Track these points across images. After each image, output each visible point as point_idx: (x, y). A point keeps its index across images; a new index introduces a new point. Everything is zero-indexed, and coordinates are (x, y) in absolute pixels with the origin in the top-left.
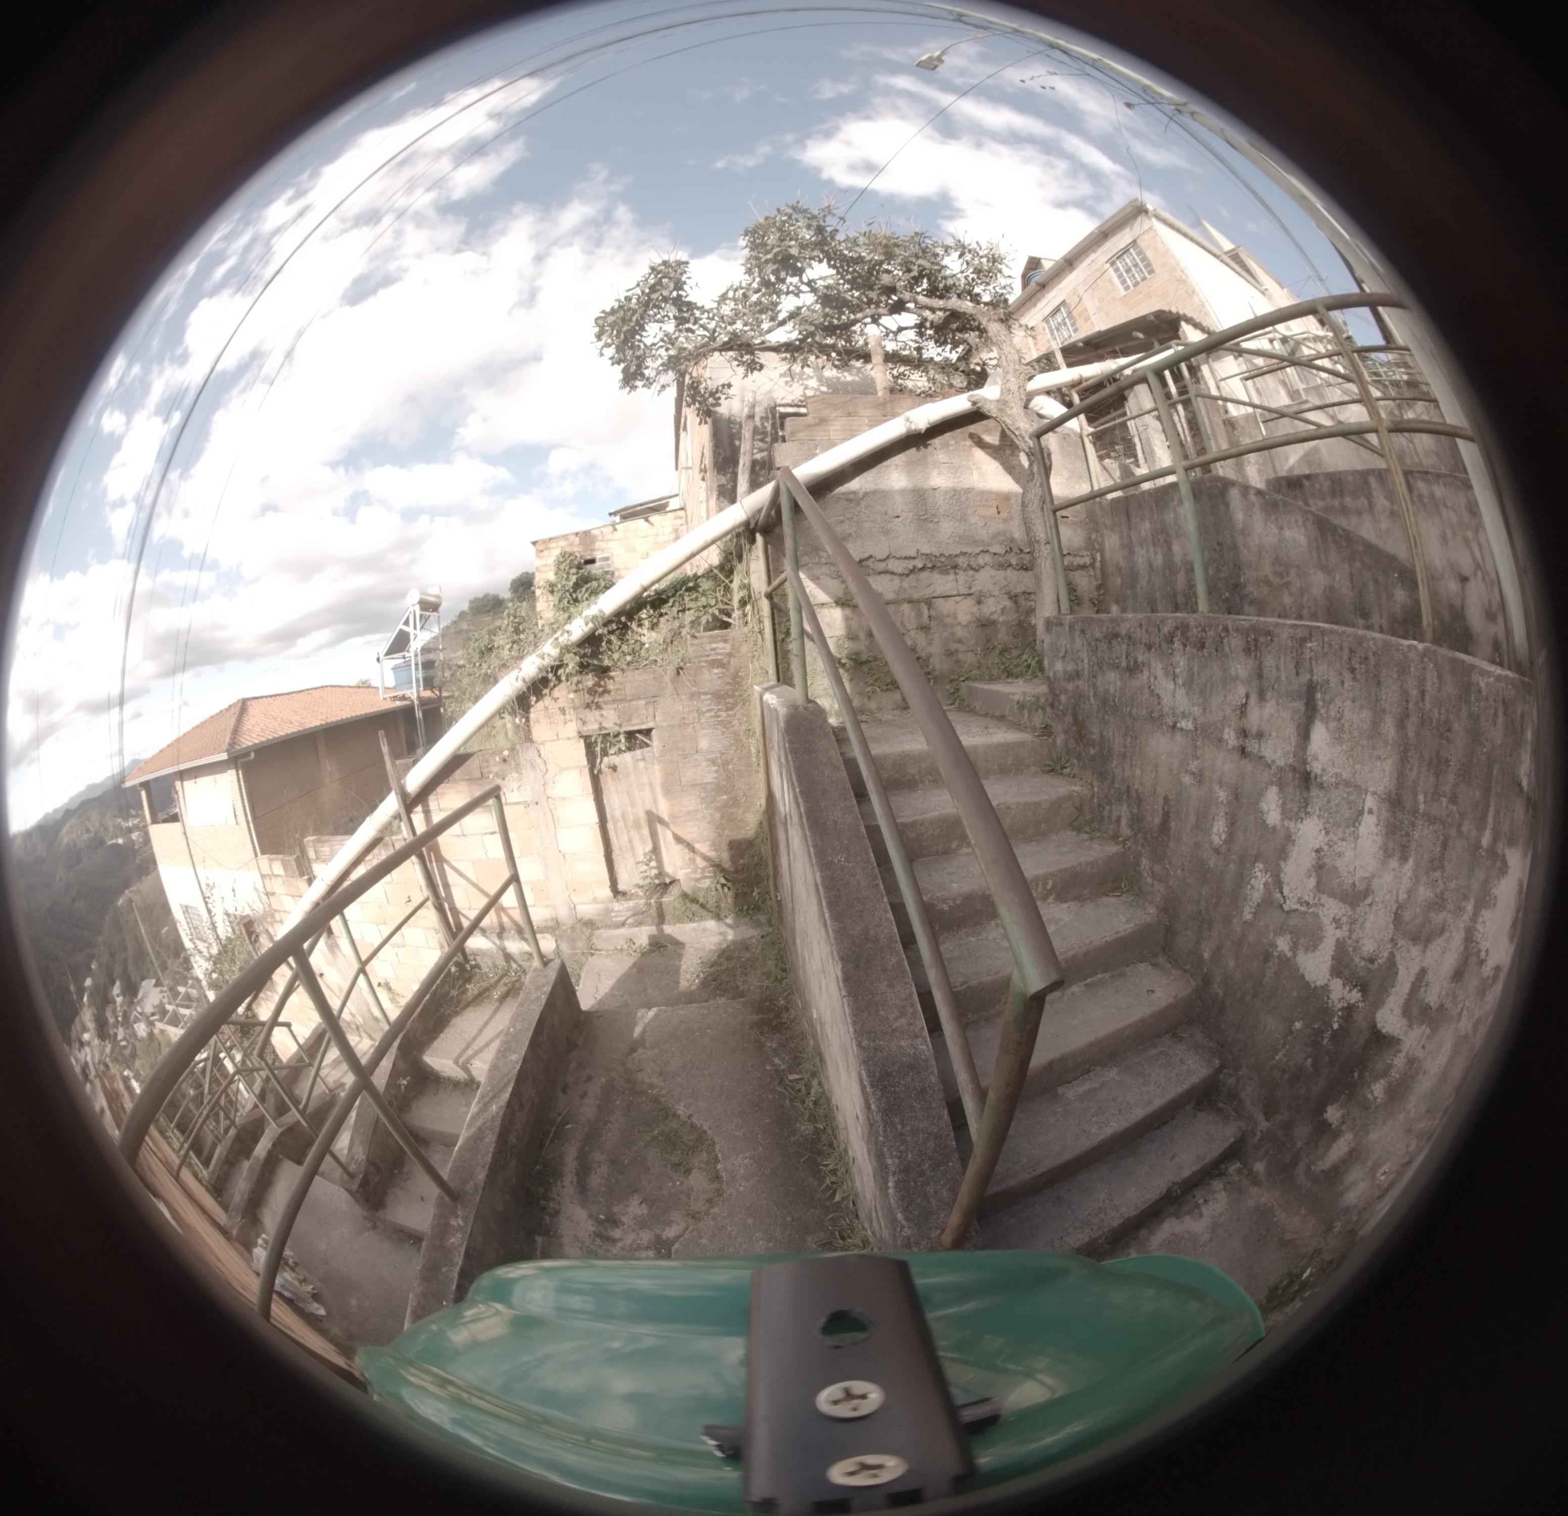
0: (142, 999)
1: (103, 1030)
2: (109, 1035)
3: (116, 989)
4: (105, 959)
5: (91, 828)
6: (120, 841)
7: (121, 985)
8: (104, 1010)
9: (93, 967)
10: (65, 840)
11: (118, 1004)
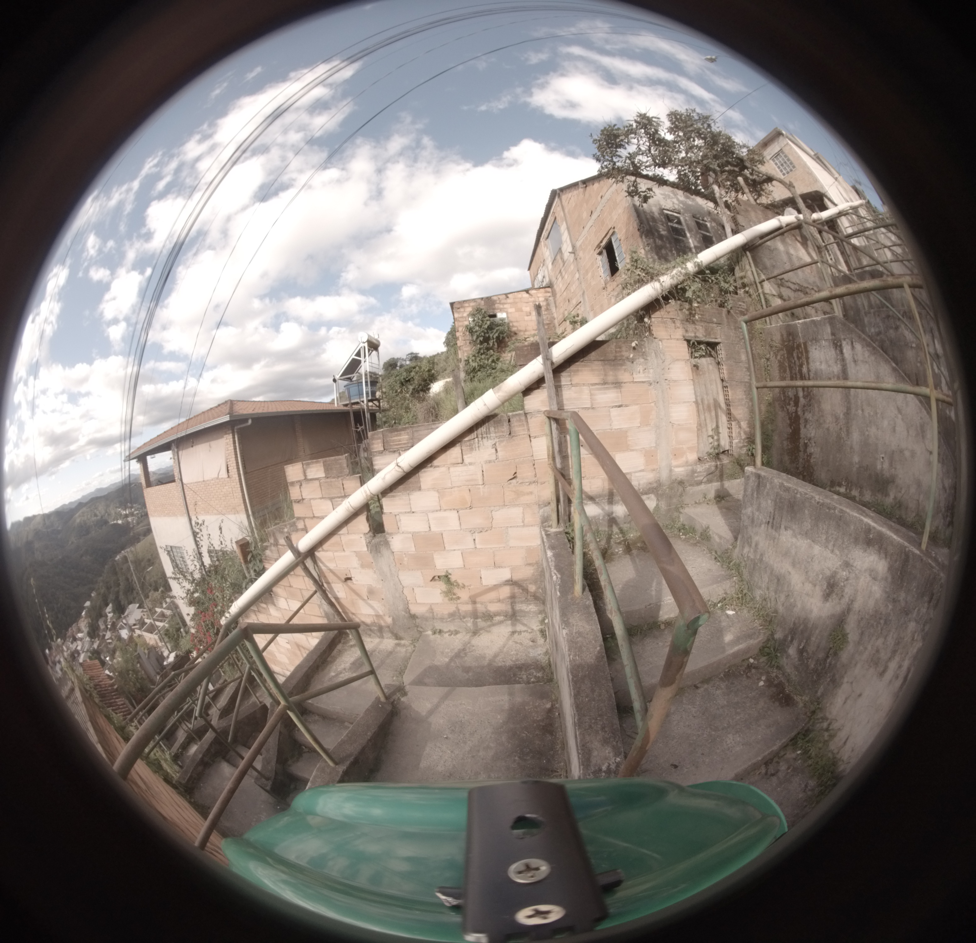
0: (127, 615)
1: (93, 633)
2: (98, 636)
3: (109, 609)
4: (102, 591)
5: (98, 513)
6: (120, 522)
7: (113, 607)
8: (97, 621)
9: (93, 595)
10: (78, 521)
11: (109, 618)
